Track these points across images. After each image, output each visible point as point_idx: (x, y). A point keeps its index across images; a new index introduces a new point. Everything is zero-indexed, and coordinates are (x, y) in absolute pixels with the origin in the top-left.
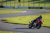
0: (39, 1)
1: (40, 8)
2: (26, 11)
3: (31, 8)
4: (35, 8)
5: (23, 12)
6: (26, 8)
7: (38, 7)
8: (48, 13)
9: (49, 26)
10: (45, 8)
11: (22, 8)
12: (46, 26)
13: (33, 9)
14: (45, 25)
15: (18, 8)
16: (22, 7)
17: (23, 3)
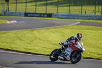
0: (45, 2)
1: (46, 16)
2: (15, 21)
3: (29, 15)
4: (37, 15)
5: (8, 22)
6: (20, 15)
7: (44, 14)
8: (58, 25)
9: (34, 52)
10: (57, 16)
11: (12, 16)
12: (30, 51)
13: (34, 17)
14: (29, 49)
15: (5, 13)
16: (12, 13)
17: (15, 5)
